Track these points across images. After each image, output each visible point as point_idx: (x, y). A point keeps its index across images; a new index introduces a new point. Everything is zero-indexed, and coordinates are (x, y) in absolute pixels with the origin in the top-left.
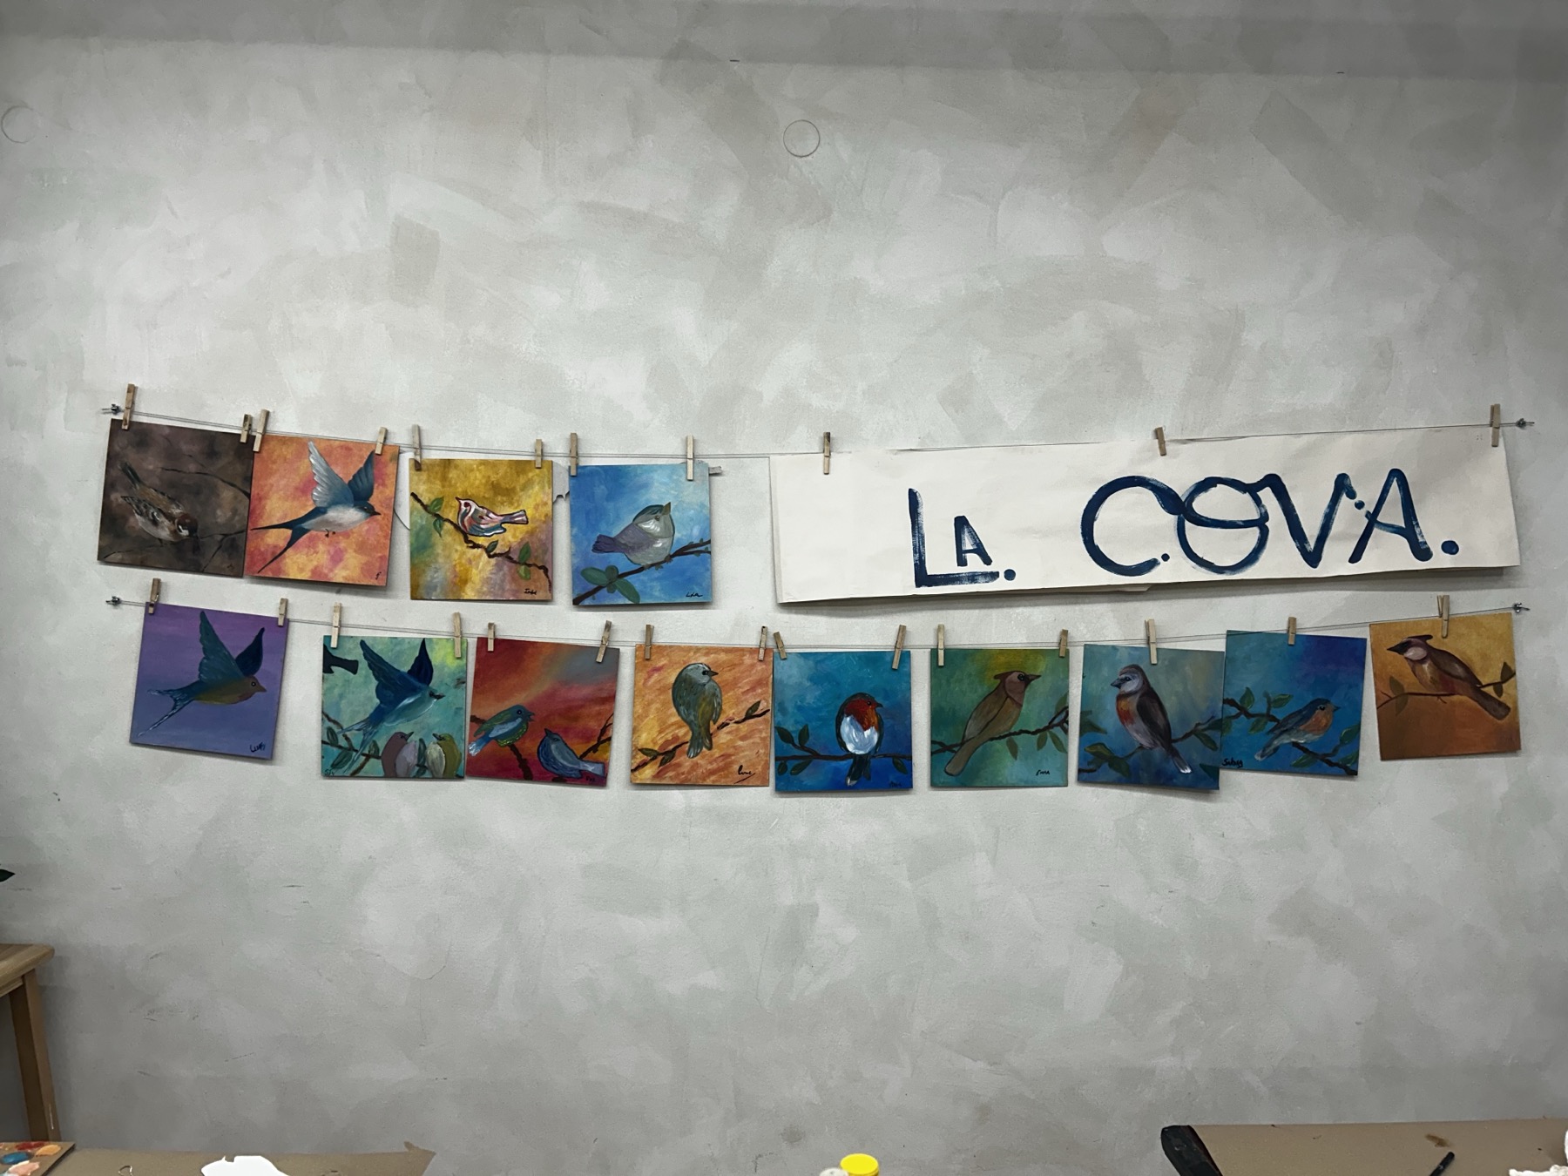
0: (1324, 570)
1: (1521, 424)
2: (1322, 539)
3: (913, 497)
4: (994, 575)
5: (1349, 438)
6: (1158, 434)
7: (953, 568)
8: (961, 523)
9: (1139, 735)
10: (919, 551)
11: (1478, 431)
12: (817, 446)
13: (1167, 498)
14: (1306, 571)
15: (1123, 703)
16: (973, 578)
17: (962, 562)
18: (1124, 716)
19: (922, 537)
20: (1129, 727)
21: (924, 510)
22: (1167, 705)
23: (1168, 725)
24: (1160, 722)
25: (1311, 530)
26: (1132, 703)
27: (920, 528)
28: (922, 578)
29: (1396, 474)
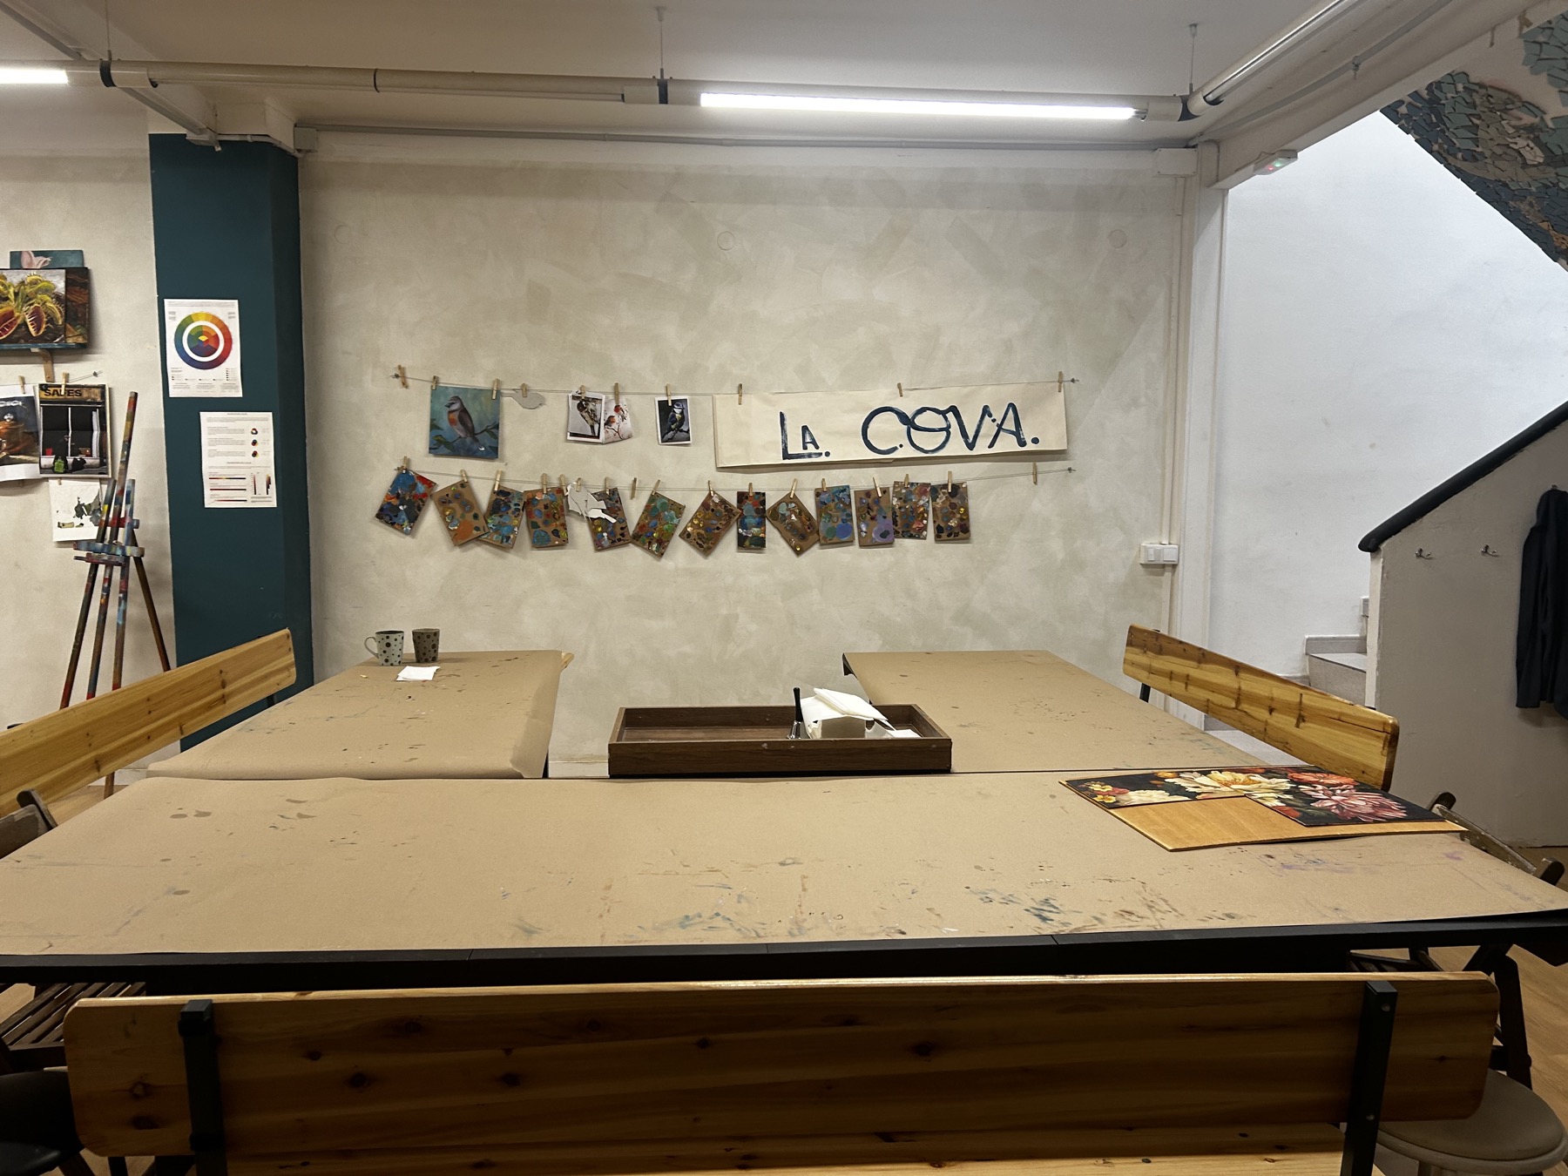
0: (978, 450)
1: (1073, 381)
2: (975, 437)
3: (782, 415)
4: (820, 454)
5: (989, 388)
6: (899, 386)
7: (801, 451)
8: (805, 429)
9: (459, 431)
10: (785, 443)
11: (1052, 384)
12: (736, 391)
13: (903, 417)
14: (968, 452)
15: (451, 415)
16: (810, 456)
17: (805, 448)
18: (452, 422)
19: (786, 436)
20: (454, 427)
21: (787, 422)
22: (473, 417)
23: (473, 426)
24: (470, 425)
25: (971, 435)
26: (455, 416)
27: (785, 431)
28: (786, 455)
29: (1012, 405)
